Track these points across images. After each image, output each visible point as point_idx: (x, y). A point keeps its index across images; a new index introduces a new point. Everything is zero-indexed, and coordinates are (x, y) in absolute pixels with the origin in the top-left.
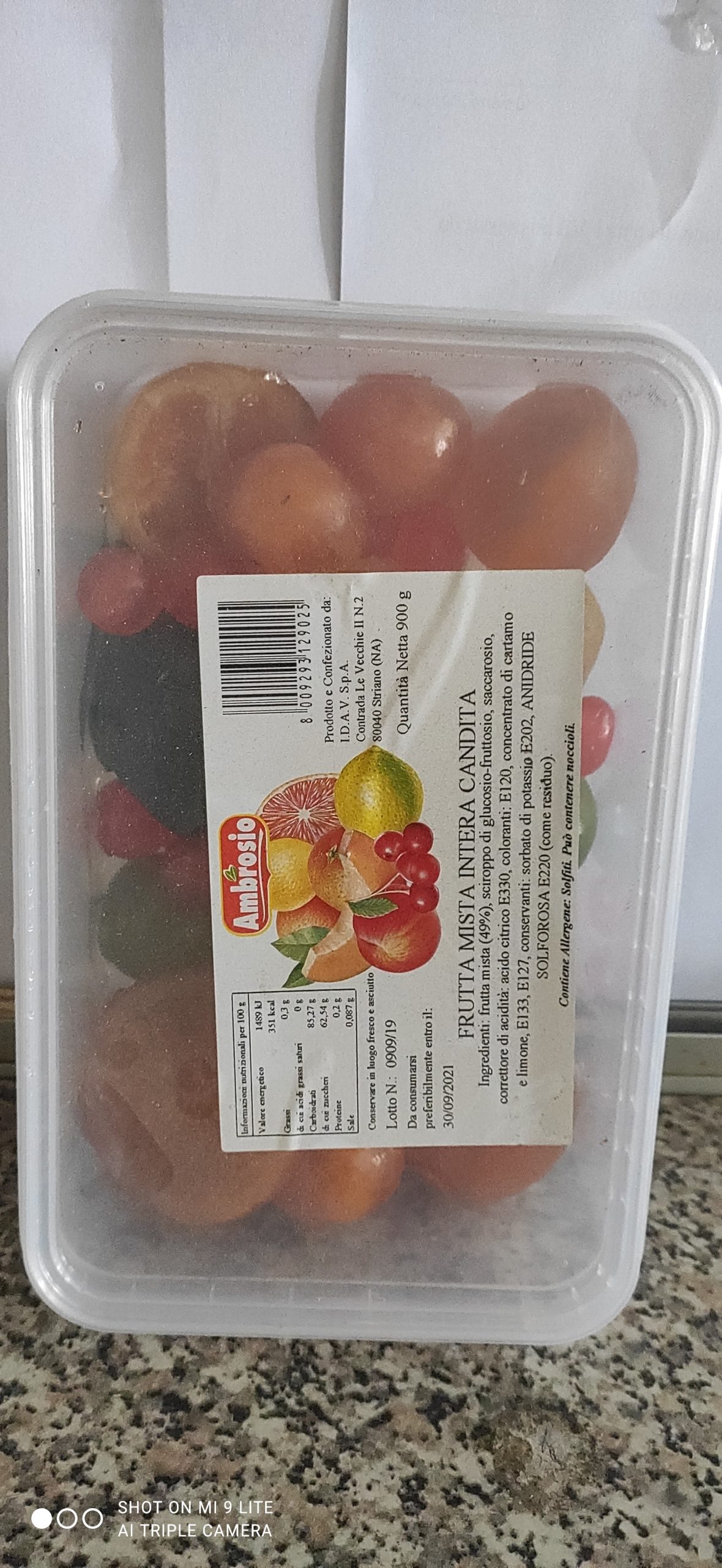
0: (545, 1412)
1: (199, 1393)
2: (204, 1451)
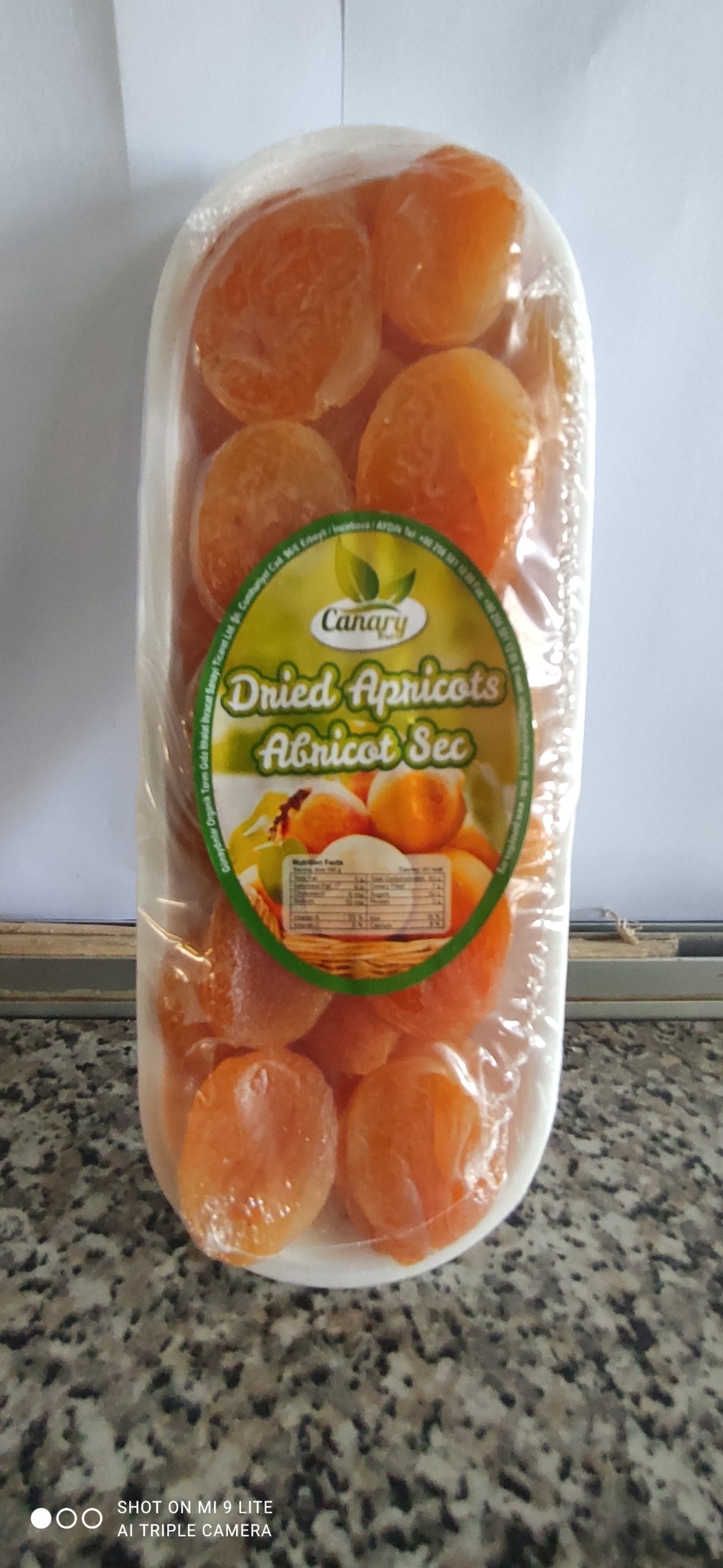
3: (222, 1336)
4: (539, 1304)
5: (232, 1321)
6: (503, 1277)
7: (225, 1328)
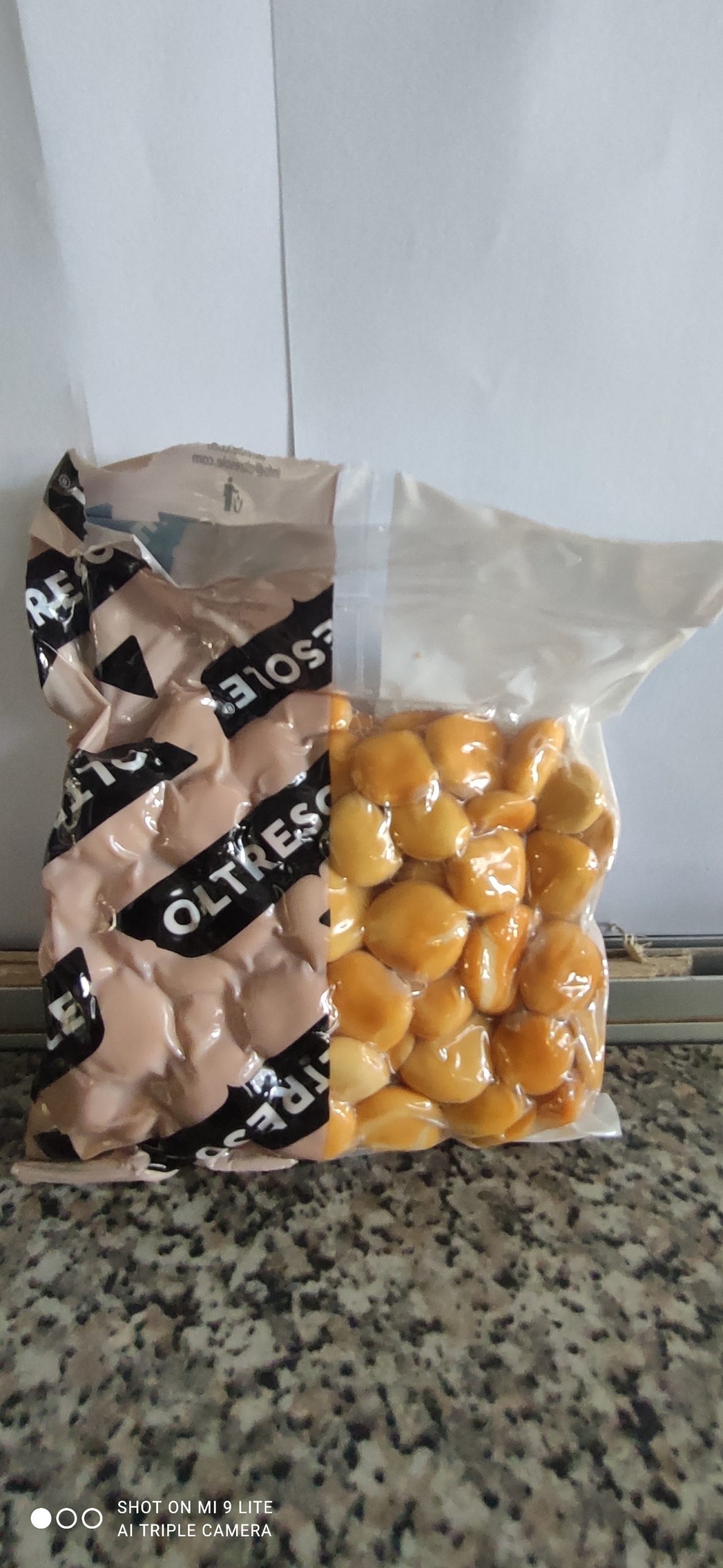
3: (176, 1419)
4: (530, 1382)
5: (188, 1402)
6: (492, 1348)
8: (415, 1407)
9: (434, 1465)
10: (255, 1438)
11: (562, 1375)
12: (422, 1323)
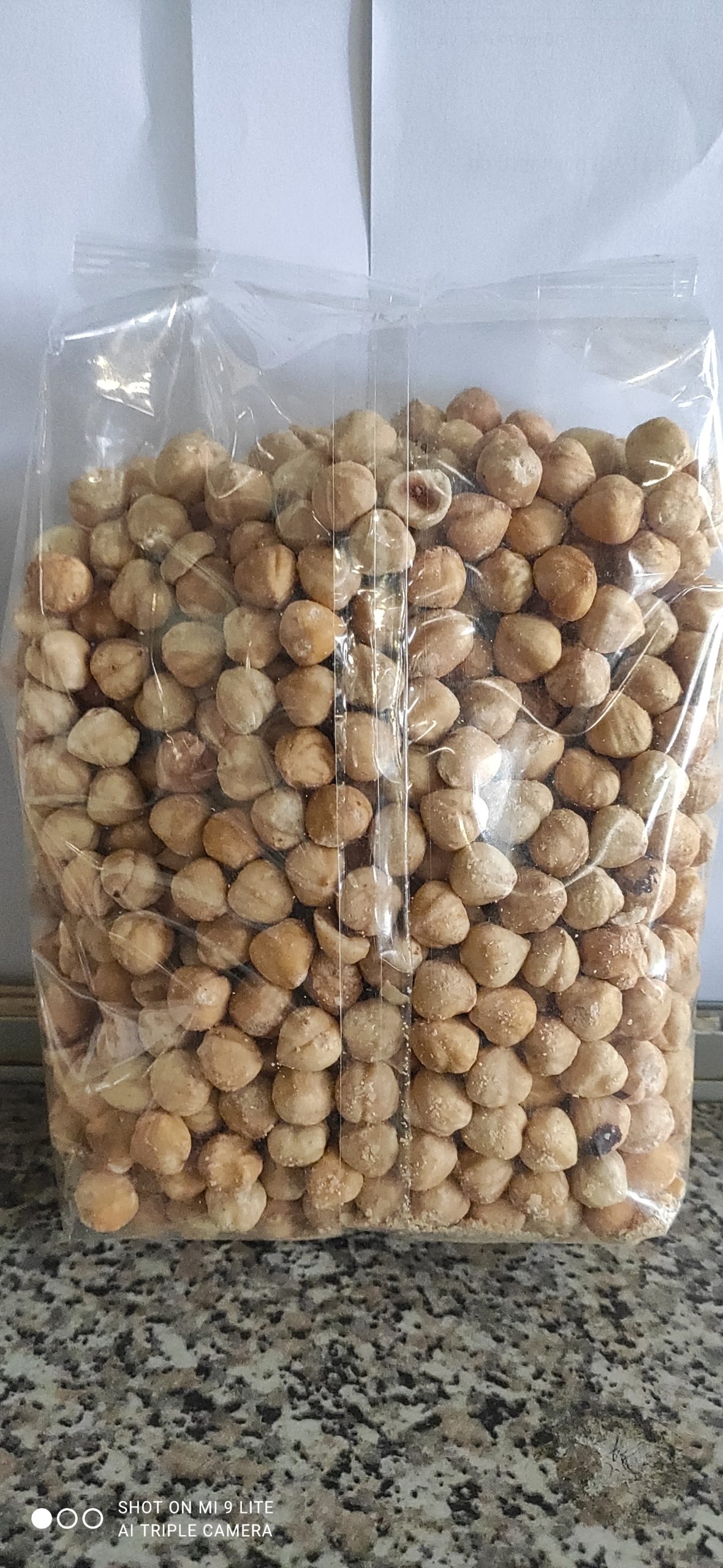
0: (615, 1418)
1: (225, 1392)
2: (229, 1453)
3: (265, 1295)
4: (536, 1289)
5: (272, 1288)
7: (267, 1291)
8: (445, 1298)
9: (460, 1324)
10: (323, 1306)
11: (559, 1287)
12: (453, 1259)
